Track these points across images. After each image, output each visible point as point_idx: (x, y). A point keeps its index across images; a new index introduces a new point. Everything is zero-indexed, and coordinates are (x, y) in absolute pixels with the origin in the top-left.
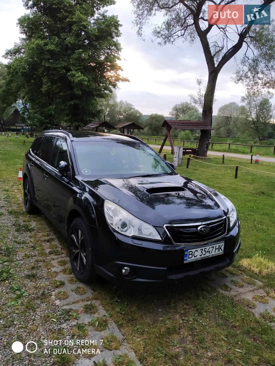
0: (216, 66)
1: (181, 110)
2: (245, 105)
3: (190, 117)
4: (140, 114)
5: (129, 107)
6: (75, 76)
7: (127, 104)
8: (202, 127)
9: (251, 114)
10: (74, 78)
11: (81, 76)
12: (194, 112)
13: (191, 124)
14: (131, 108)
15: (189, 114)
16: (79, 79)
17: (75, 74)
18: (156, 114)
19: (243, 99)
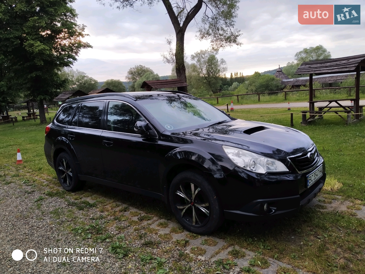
0: (181, 25)
1: (137, 73)
2: (195, 63)
3: (147, 79)
4: (94, 81)
5: (81, 76)
6: (34, 46)
7: (79, 73)
8: (179, 85)
9: (202, 70)
10: (33, 48)
11: (40, 45)
12: (150, 74)
13: (169, 83)
14: (85, 77)
15: (145, 76)
16: (40, 48)
17: (33, 44)
18: (112, 80)
19: (192, 57)
